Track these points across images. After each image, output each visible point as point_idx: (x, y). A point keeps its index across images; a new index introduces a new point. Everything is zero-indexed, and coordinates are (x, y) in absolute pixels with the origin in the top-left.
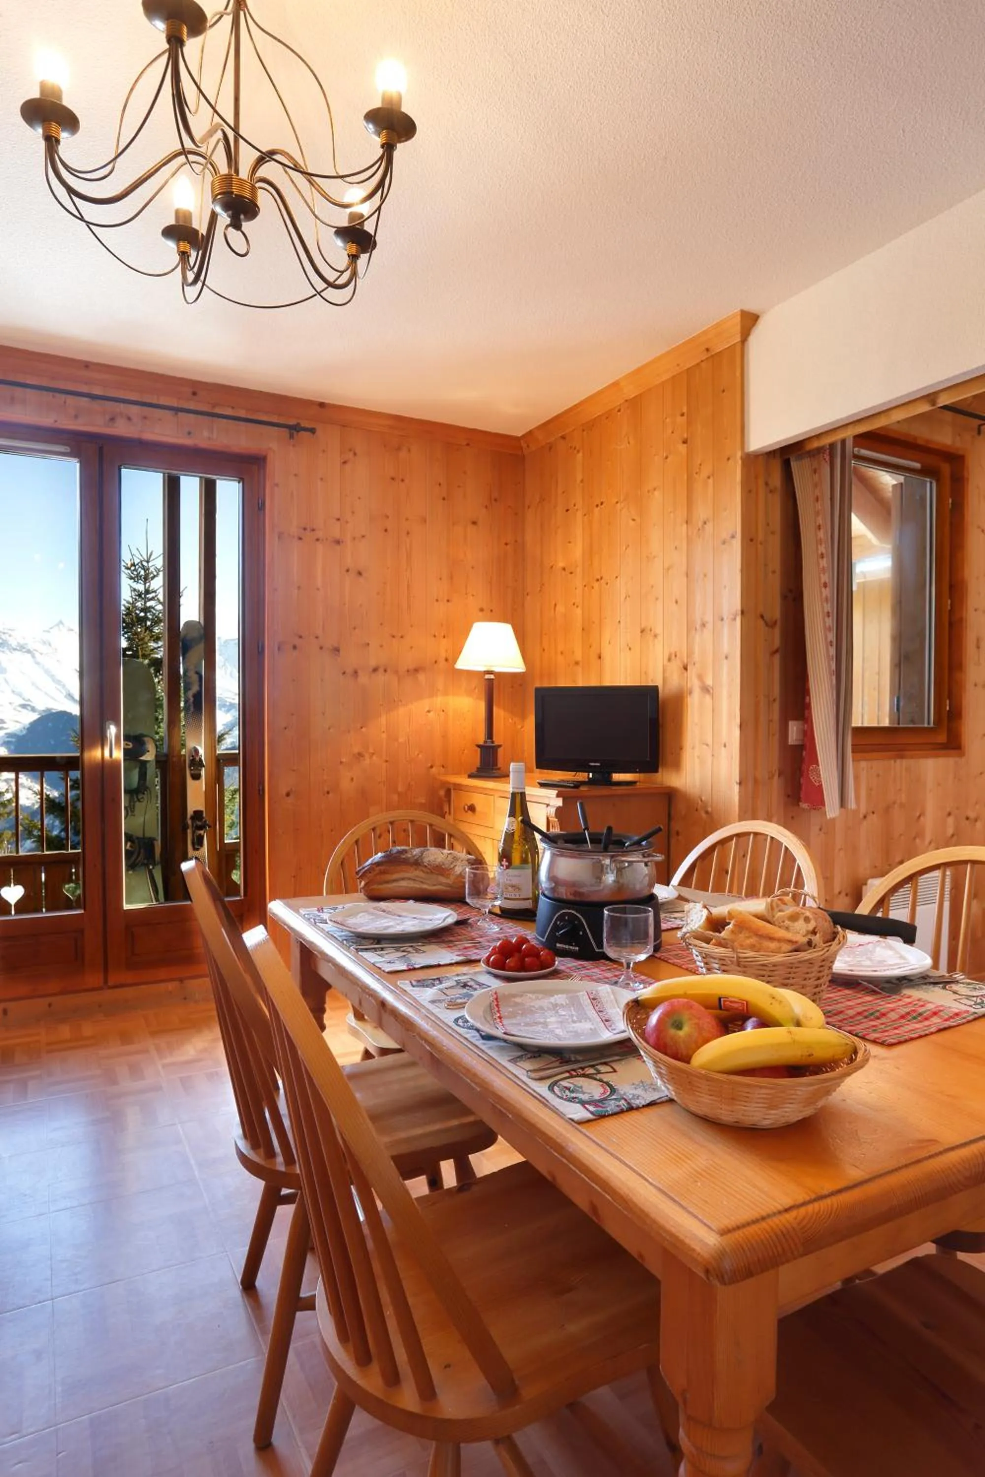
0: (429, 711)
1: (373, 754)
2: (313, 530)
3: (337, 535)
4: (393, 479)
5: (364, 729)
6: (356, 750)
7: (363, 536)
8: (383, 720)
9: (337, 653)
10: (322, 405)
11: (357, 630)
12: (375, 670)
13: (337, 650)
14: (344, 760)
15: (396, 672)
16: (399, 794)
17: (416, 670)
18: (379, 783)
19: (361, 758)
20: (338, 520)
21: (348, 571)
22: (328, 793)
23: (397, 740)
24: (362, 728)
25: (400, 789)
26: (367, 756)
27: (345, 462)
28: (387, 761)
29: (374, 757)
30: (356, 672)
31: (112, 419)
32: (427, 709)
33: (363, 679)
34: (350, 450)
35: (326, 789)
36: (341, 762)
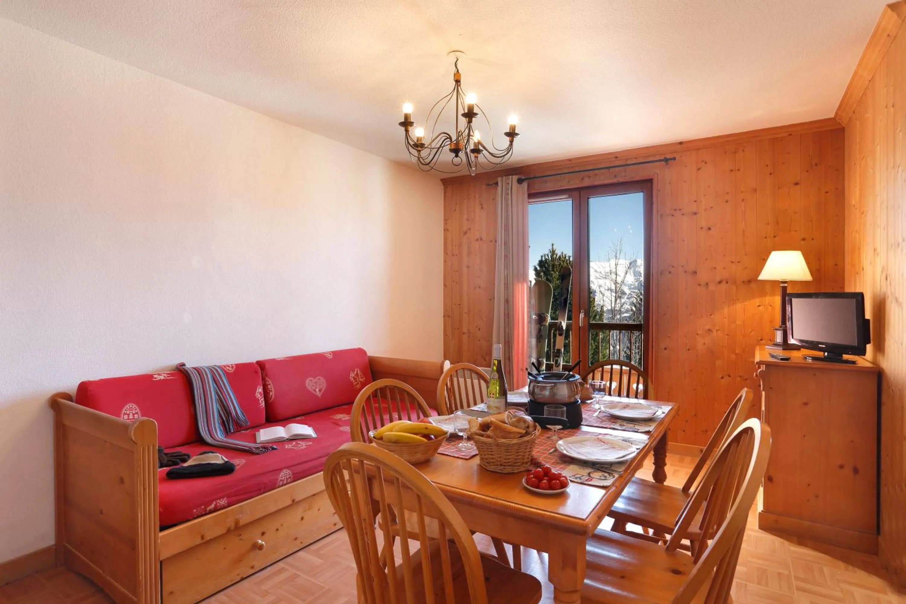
0: (759, 306)
1: (718, 330)
2: (680, 210)
3: (695, 209)
4: (732, 171)
5: (712, 316)
6: (708, 327)
7: (711, 208)
8: (726, 311)
9: (695, 274)
10: (681, 143)
11: (708, 261)
12: (720, 282)
13: (695, 272)
14: (699, 333)
15: (735, 283)
16: (736, 354)
17: (750, 281)
18: (723, 347)
19: (710, 332)
20: (695, 201)
21: (702, 228)
22: (689, 350)
23: (734, 322)
24: (711, 315)
25: (737, 351)
26: (715, 332)
27: (699, 169)
28: (728, 335)
29: (719, 332)
30: (707, 284)
31: (583, 179)
32: (758, 305)
33: (712, 287)
34: (703, 161)
35: (688, 348)
36: (698, 334)
